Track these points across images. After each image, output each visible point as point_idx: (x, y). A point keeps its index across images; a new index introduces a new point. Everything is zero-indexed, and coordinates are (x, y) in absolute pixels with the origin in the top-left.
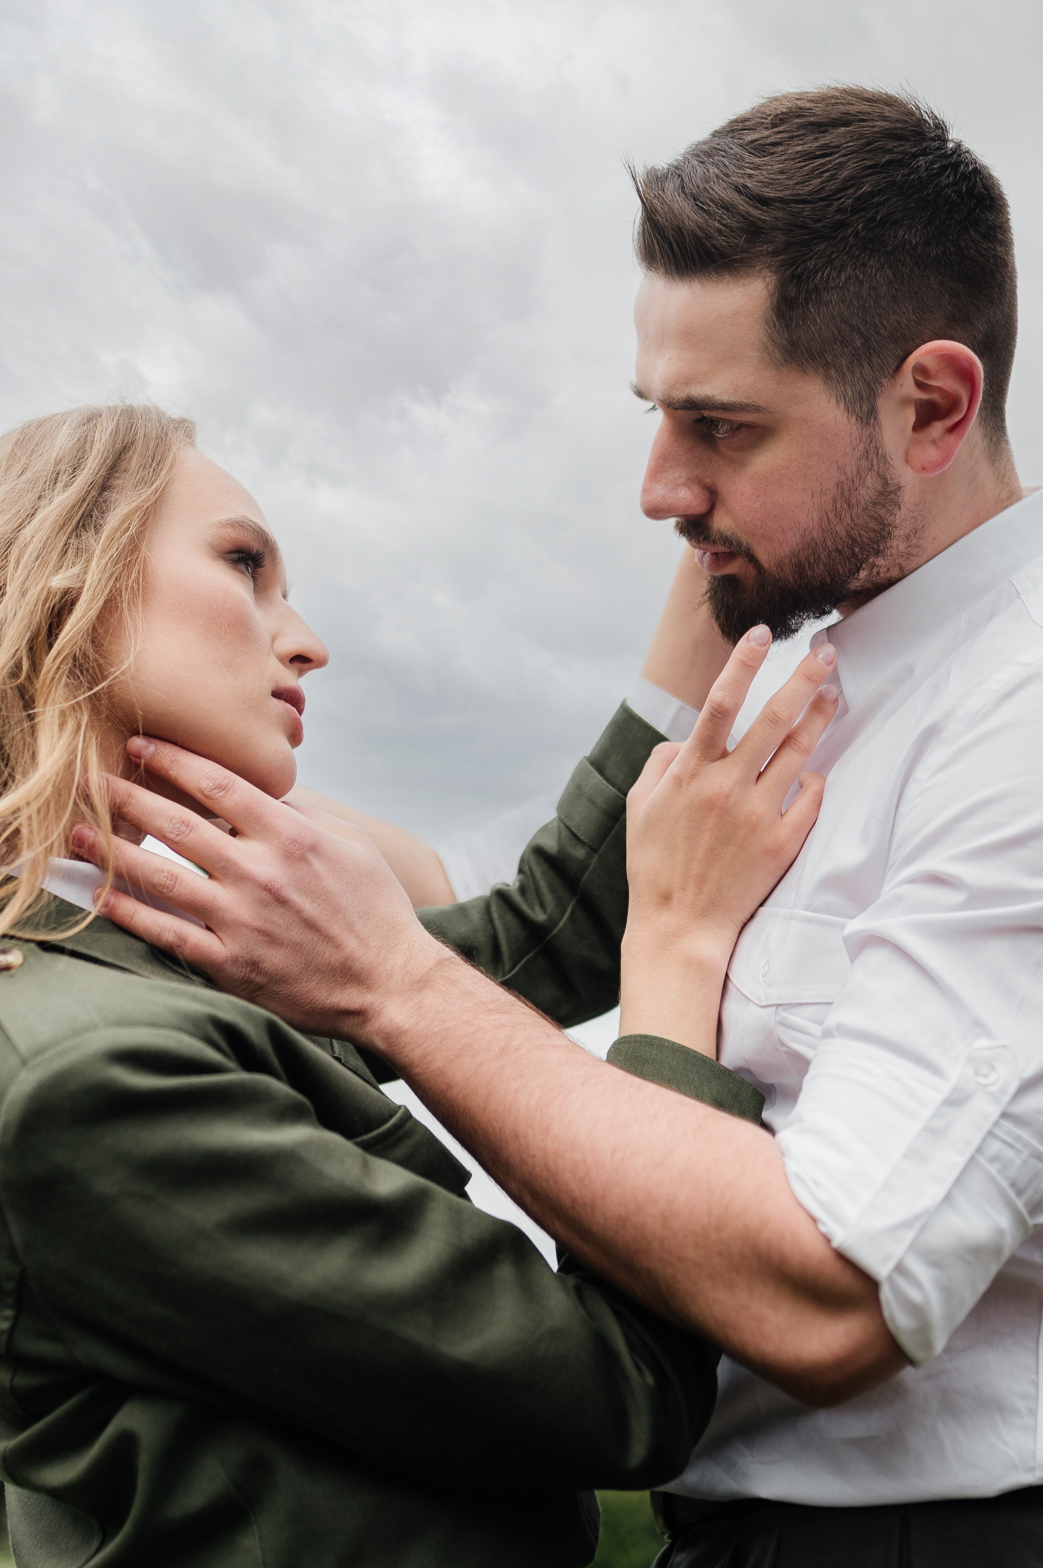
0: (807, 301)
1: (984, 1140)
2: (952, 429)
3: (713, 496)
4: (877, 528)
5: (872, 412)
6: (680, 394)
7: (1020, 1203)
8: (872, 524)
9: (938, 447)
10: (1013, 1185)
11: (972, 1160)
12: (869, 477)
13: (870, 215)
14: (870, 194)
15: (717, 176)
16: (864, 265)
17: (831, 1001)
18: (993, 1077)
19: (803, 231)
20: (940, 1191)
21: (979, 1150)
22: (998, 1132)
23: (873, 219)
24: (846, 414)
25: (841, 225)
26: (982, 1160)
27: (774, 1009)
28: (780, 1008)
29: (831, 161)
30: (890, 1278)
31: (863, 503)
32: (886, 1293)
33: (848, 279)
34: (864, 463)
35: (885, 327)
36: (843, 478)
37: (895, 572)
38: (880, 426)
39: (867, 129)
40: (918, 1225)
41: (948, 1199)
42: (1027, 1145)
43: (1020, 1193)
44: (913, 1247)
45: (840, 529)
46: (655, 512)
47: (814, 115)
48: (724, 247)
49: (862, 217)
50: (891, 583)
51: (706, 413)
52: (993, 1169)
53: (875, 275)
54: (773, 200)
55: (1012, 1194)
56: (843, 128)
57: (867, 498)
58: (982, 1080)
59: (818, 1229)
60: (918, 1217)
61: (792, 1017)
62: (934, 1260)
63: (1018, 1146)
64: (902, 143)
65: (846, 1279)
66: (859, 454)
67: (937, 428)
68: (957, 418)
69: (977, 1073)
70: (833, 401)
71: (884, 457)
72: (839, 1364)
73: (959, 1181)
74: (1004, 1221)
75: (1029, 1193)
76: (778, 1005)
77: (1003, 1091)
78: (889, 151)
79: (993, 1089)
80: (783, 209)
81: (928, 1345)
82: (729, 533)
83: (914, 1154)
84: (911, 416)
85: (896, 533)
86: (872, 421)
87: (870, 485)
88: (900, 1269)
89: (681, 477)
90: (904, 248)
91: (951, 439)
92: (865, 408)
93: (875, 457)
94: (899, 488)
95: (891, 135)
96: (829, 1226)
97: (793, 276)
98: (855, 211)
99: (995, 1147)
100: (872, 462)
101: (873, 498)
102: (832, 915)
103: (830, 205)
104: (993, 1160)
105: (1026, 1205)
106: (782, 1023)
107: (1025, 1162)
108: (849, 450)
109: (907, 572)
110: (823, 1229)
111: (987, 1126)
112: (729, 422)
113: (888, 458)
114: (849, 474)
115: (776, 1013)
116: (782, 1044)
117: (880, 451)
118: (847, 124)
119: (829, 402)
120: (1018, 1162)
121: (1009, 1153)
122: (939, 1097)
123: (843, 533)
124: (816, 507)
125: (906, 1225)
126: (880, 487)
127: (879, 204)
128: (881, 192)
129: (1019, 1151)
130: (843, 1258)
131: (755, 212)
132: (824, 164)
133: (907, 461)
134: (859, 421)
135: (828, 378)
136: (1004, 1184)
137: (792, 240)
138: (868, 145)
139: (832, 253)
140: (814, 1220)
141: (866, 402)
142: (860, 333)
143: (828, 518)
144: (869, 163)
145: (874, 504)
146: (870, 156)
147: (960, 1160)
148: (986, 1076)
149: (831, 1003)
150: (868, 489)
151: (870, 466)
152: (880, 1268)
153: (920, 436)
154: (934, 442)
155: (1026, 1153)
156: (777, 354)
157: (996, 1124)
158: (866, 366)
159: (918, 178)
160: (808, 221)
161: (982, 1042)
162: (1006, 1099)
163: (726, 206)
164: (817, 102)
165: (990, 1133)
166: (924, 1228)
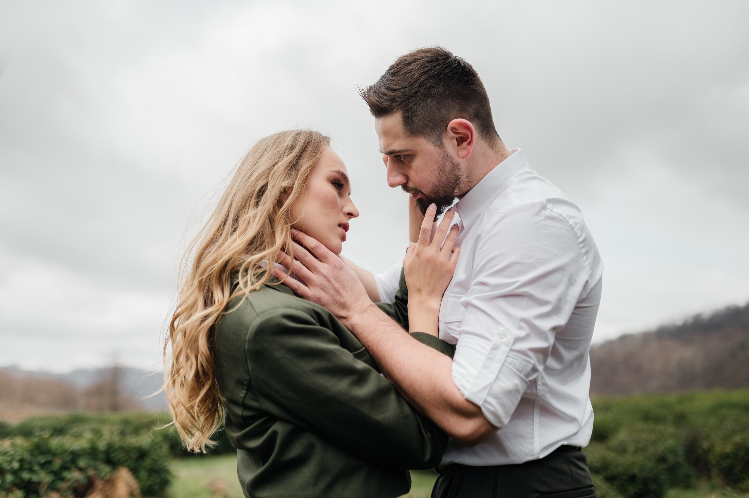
0: (412, 116)
1: (506, 358)
2: (469, 143)
3: (407, 178)
4: (455, 177)
5: (442, 144)
6: (387, 150)
7: (522, 375)
8: (453, 176)
9: (466, 150)
10: (518, 370)
11: (503, 365)
12: (447, 163)
13: (424, 87)
14: (423, 81)
15: (383, 85)
16: (426, 102)
17: (461, 320)
18: (505, 339)
19: (406, 96)
20: (494, 376)
21: (505, 361)
22: (510, 355)
23: (425, 88)
24: (434, 146)
25: (417, 92)
26: (506, 364)
27: (446, 324)
28: (447, 324)
29: (411, 74)
30: (483, 405)
31: (448, 171)
32: (484, 410)
33: (422, 107)
34: (444, 160)
35: (438, 118)
36: (439, 165)
37: (468, 188)
38: (446, 148)
39: (421, 61)
40: (489, 388)
41: (497, 377)
42: (520, 357)
43: (521, 372)
44: (489, 394)
45: (444, 180)
46: (392, 185)
47: (407, 61)
48: (386, 106)
49: (423, 88)
50: (468, 191)
51: (397, 154)
52: (511, 367)
53: (430, 104)
54: (397, 89)
55: (518, 373)
56: (415, 63)
57: (448, 169)
58: (502, 340)
59: (460, 392)
60: (488, 385)
61: (451, 326)
62: (496, 398)
63: (517, 358)
64: (431, 63)
65: (471, 407)
66: (441, 157)
67: (465, 144)
68: (469, 140)
69: (501, 338)
70: (429, 144)
71: (450, 156)
72: (473, 434)
73: (500, 372)
74: (517, 381)
75: (524, 372)
76: (447, 323)
77: (509, 343)
78: (428, 67)
79: (506, 342)
80: (400, 91)
81: (501, 422)
82: (413, 187)
83: (485, 366)
84: (455, 142)
85: (462, 177)
86: (443, 147)
87: (448, 165)
88: (485, 401)
89: (396, 174)
90: (437, 94)
91: (469, 147)
92: (439, 143)
93: (447, 157)
94: (458, 164)
95: (429, 62)
96: (463, 391)
97: (406, 110)
98: (420, 87)
99: (510, 360)
100: (447, 159)
101: (451, 169)
102: (459, 294)
103: (413, 87)
104: (510, 364)
105: (524, 375)
106: (449, 328)
107: (520, 363)
108: (438, 156)
109: (472, 187)
110: (461, 392)
111: (506, 354)
112: (403, 155)
113: (451, 156)
114: (441, 163)
115: (447, 325)
116: (450, 334)
117: (448, 155)
118: (415, 62)
119: (428, 144)
120: (518, 363)
121: (515, 361)
122: (490, 347)
123: (445, 181)
124: (434, 175)
125: (485, 388)
126: (452, 165)
127: (426, 83)
128: (427, 79)
129: (518, 360)
130: (468, 401)
131: (392, 94)
132: (410, 75)
133: (458, 156)
134: (439, 147)
135: (425, 137)
136: (515, 370)
137: (404, 100)
138: (422, 67)
139: (416, 101)
140: (459, 390)
141: (439, 142)
142: (431, 122)
143: (438, 177)
144: (422, 72)
145: (452, 170)
146: (422, 70)
147: (498, 366)
148: (503, 339)
149: (461, 321)
150: (448, 167)
151: (446, 160)
152: (480, 403)
153: (460, 147)
154: (464, 149)
155: (520, 360)
156: (409, 134)
157: (509, 353)
158: (436, 131)
159: (437, 73)
160: (407, 93)
161: (502, 329)
162: (510, 345)
163: (384, 94)
164: (408, 57)
165: (507, 356)
166: (491, 388)
